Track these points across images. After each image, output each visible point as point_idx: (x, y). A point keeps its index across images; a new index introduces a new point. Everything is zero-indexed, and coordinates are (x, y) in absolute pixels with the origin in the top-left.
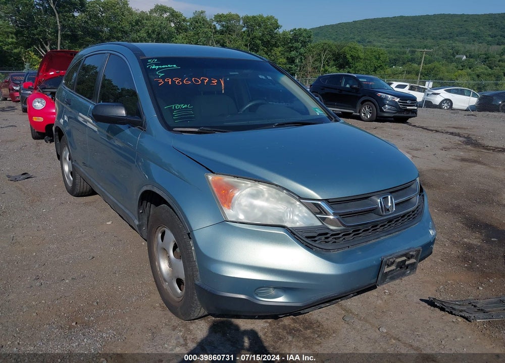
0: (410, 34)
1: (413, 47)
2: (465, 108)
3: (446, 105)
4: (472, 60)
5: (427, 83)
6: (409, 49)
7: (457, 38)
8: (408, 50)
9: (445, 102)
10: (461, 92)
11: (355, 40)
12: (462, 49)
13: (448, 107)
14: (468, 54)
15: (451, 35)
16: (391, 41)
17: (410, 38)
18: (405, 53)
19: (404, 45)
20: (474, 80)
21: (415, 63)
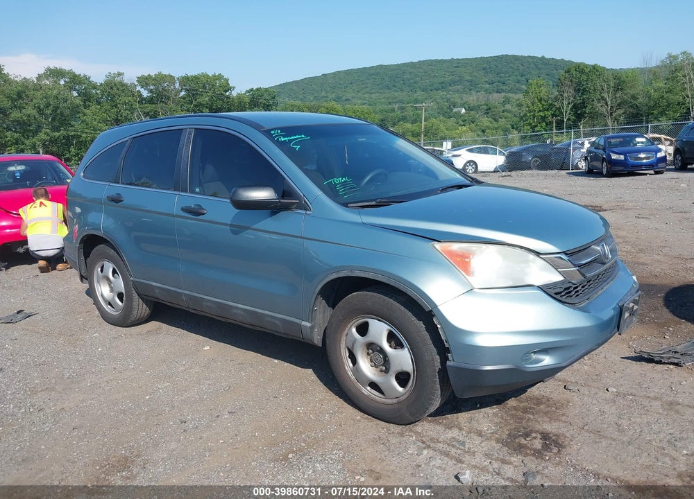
0: (395, 86)
1: (401, 102)
2: (492, 170)
3: (470, 168)
4: (472, 113)
5: (444, 144)
6: (397, 105)
7: (451, 88)
8: (396, 107)
9: (468, 164)
10: (485, 151)
11: (328, 99)
12: (459, 101)
13: (473, 170)
14: (467, 106)
15: (444, 85)
16: (373, 96)
17: (396, 91)
18: (393, 110)
19: (390, 101)
20: (478, 135)
21: (407, 122)
